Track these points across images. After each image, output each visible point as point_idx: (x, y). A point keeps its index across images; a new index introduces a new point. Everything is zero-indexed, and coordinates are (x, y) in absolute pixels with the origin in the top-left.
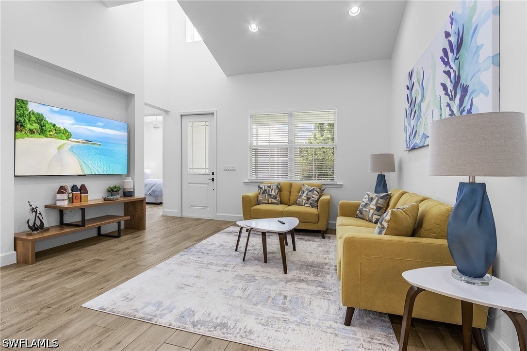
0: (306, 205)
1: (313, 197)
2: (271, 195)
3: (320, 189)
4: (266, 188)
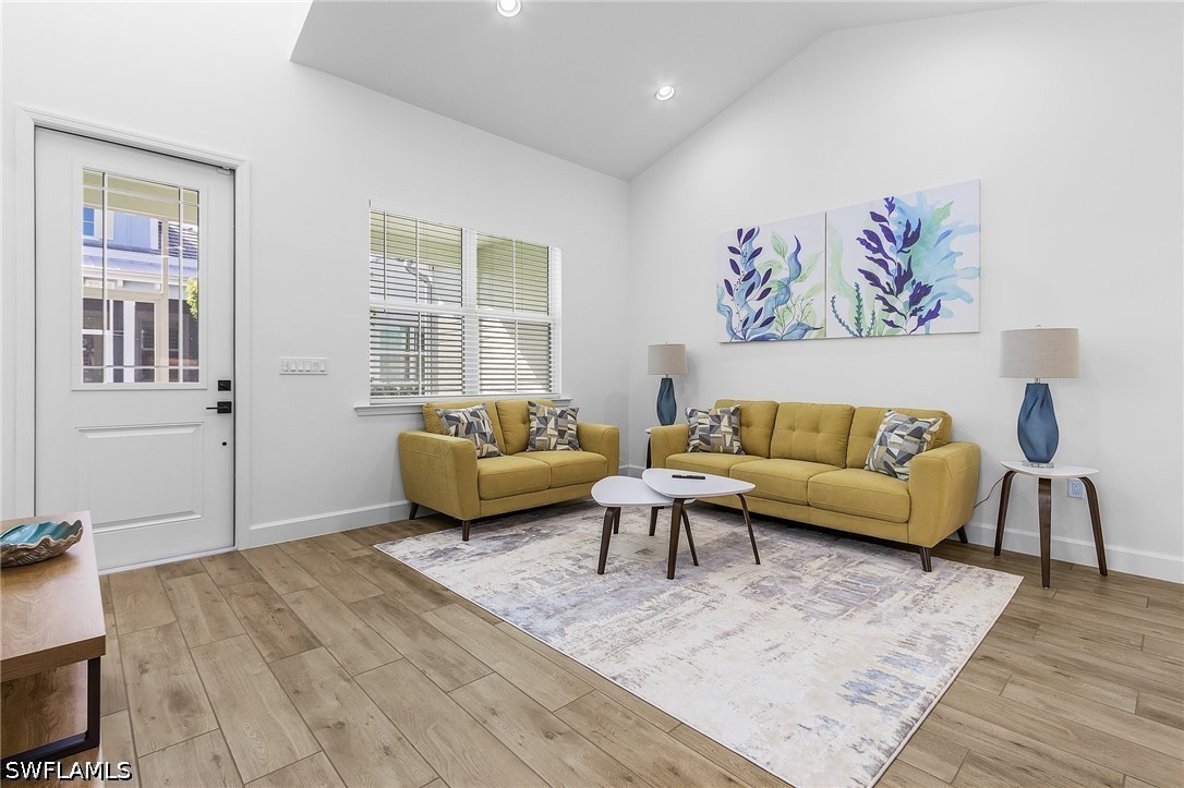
0: (559, 447)
1: (569, 429)
2: (485, 434)
3: (573, 410)
4: (471, 419)
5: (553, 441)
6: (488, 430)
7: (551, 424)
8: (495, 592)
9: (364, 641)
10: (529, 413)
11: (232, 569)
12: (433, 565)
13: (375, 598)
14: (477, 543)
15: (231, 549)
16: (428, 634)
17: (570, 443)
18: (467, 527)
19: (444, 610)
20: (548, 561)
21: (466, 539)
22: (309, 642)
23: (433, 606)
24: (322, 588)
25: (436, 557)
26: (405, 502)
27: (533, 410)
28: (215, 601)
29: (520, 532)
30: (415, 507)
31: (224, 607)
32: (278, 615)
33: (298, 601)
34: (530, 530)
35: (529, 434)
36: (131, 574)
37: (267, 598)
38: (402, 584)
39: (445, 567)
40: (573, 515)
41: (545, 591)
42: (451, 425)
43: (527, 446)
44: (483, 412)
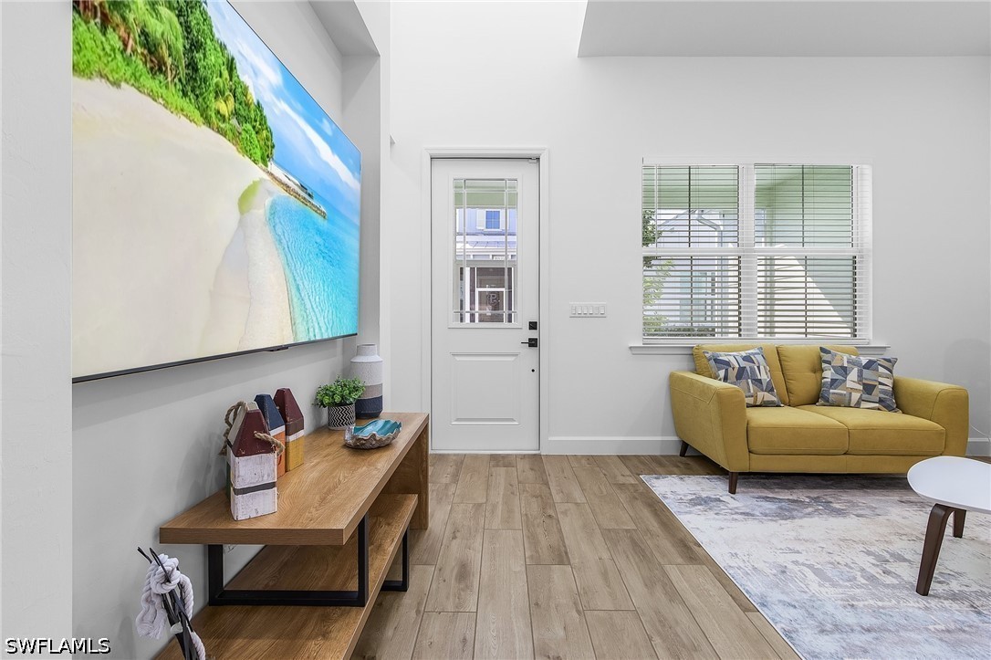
0: (864, 405)
1: (880, 383)
2: (760, 381)
3: (889, 361)
4: (743, 364)
5: (855, 397)
6: (764, 377)
7: (853, 375)
8: (755, 569)
9: (605, 575)
10: (821, 361)
11: (532, 469)
12: (690, 513)
13: (627, 530)
14: (745, 500)
15: (537, 452)
16: (666, 593)
17: (881, 401)
18: (736, 480)
19: (691, 569)
20: (837, 548)
21: (732, 491)
22: (562, 557)
23: (680, 560)
24: (587, 506)
25: (696, 505)
26: (676, 438)
27: (826, 357)
28: (513, 493)
29: (803, 498)
30: (685, 447)
31: (517, 502)
32: (548, 521)
33: (565, 513)
34: (816, 499)
35: (821, 385)
36: (476, 457)
37: (546, 502)
38: (656, 524)
39: (702, 518)
40: (885, 492)
41: (822, 589)
42: (720, 369)
43: (817, 398)
44: (759, 358)
